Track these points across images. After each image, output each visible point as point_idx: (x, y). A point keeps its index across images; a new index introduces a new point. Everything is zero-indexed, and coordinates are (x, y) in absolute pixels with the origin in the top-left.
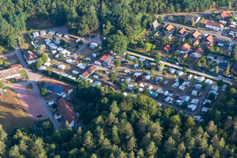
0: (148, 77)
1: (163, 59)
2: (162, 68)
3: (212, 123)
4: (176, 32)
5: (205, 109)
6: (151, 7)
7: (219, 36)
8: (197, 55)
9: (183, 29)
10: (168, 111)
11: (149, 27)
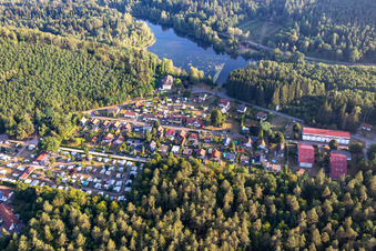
0: (79, 169)
1: (91, 149)
2: (91, 157)
3: (130, 204)
4: (101, 125)
5: (127, 189)
6: (79, 106)
7: (135, 123)
8: (118, 142)
9: (107, 121)
10: (95, 199)
11: (78, 123)
